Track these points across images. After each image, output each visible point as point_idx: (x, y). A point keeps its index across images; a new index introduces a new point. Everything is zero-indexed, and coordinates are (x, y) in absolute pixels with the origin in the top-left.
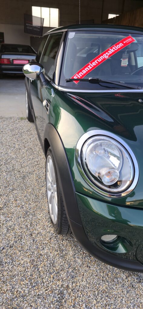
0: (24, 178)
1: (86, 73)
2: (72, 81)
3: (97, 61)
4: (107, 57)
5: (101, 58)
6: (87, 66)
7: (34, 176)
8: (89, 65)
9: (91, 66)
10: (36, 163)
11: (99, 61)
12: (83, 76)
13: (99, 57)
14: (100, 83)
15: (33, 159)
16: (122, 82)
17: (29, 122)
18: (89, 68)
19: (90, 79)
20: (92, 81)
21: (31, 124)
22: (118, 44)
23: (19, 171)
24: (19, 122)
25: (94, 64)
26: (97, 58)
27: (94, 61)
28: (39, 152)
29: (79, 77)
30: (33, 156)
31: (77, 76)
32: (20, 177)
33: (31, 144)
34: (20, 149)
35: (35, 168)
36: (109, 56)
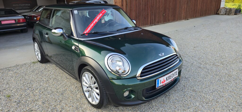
0: (62, 94)
1: (90, 30)
2: (84, 35)
3: (93, 23)
4: (97, 21)
5: (94, 21)
6: (89, 26)
7: (68, 92)
8: (90, 26)
9: (91, 26)
10: (64, 85)
11: (94, 23)
12: (89, 31)
13: (93, 21)
14: (98, 34)
15: (61, 83)
16: (108, 32)
17: (41, 64)
18: (90, 27)
19: (93, 32)
20: (94, 33)
21: (43, 64)
22: (100, 14)
23: (57, 92)
24: (33, 65)
25: (92, 25)
26: (93, 22)
27: (92, 24)
28: (62, 79)
29: (87, 32)
30: (60, 82)
31: (86, 32)
32: (60, 94)
33: (53, 76)
34: (48, 81)
35: (65, 87)
36: (98, 20)
